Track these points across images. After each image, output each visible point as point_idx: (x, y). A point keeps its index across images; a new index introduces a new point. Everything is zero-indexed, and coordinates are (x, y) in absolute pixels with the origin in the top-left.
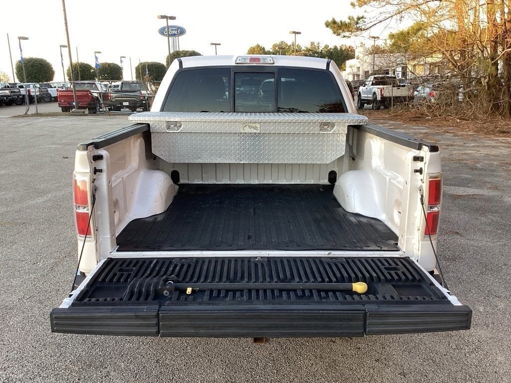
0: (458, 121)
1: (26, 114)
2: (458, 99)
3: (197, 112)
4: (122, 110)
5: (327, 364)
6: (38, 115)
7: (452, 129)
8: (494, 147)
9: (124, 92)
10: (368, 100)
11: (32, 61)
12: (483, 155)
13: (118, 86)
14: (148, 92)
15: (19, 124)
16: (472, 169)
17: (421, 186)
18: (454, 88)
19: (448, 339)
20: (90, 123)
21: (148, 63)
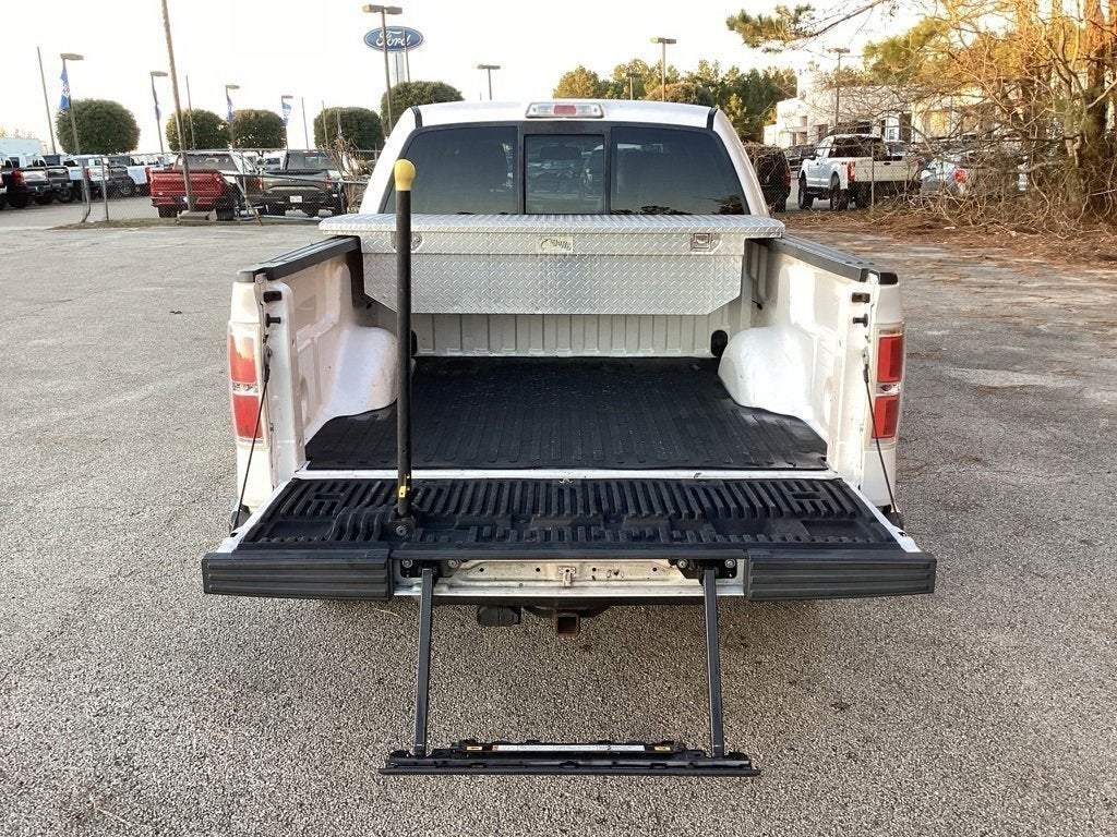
0: (1014, 234)
1: (84, 221)
2: (1017, 187)
3: (452, 214)
4: (287, 212)
5: (698, 688)
6: (108, 223)
7: (999, 252)
8: (1082, 289)
9: (292, 174)
10: (821, 189)
11: (90, 106)
12: (1057, 306)
13: (277, 161)
14: (344, 174)
15: (72, 245)
16: (1028, 334)
17: (866, 349)
18: (1009, 163)
19: (934, 648)
20: (222, 241)
21: (341, 108)
